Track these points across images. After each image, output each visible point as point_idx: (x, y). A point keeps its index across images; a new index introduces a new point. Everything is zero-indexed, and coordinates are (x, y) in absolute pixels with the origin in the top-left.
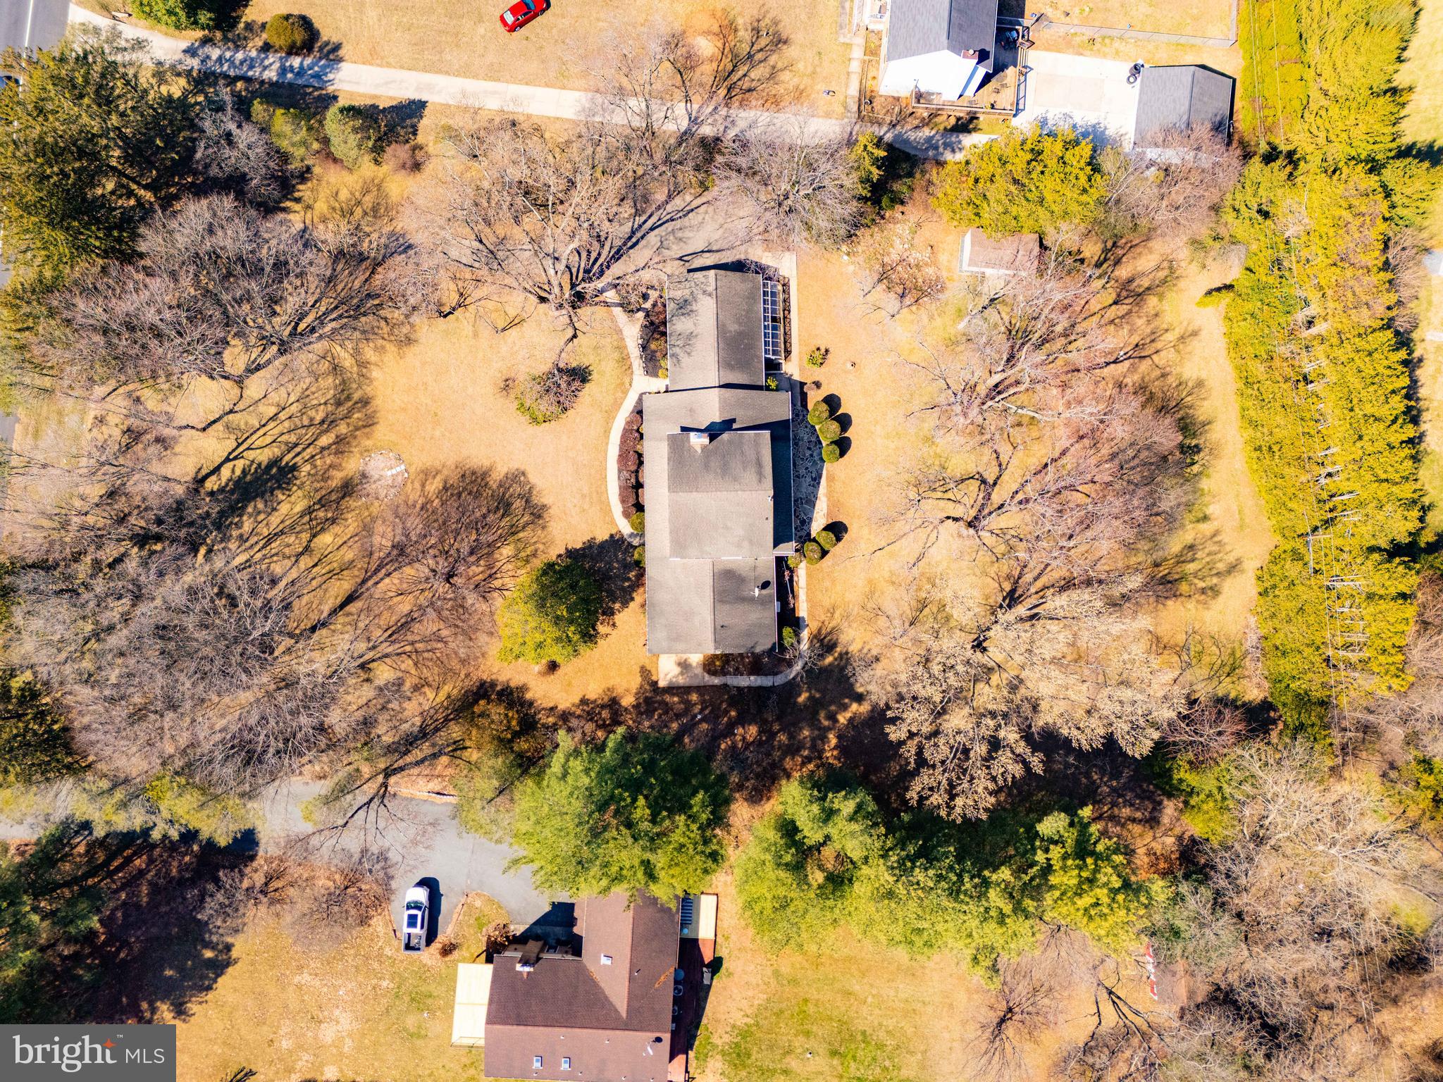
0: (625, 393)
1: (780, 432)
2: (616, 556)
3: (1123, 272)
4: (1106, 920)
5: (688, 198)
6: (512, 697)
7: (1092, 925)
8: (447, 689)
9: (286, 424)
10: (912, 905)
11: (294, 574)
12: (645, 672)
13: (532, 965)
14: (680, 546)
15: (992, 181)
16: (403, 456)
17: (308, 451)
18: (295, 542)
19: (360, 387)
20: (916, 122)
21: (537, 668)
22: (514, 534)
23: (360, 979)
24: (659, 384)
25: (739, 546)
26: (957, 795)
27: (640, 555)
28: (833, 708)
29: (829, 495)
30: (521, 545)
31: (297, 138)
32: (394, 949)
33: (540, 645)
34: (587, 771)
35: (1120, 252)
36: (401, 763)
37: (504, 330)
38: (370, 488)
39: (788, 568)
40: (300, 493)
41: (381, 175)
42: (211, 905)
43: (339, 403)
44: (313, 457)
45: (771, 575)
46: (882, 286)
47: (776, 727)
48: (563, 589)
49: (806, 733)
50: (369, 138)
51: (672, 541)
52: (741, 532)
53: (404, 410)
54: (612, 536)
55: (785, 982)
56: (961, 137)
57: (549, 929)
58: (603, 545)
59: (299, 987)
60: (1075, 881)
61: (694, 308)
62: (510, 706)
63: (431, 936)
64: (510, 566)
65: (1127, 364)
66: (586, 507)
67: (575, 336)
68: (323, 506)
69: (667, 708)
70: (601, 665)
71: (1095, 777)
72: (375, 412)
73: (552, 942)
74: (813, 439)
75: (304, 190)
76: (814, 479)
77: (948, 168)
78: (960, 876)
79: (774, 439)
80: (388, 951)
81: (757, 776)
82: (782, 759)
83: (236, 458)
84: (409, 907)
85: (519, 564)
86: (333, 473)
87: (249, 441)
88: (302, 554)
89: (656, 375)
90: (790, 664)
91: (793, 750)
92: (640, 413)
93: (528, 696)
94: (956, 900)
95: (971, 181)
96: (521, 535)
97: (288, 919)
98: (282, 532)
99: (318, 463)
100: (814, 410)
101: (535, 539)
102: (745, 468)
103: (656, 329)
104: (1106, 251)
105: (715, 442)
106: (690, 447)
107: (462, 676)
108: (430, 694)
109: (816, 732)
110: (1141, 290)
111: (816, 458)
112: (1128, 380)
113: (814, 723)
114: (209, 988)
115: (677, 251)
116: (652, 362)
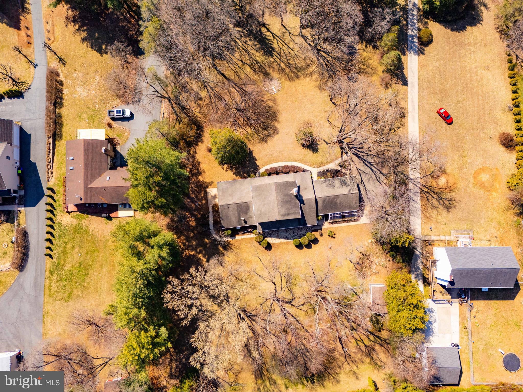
0: (311, 166)
1: (301, 221)
2: (252, 168)
3: (377, 347)
4: (128, 353)
5: (385, 181)
6: (198, 138)
7: (126, 348)
8: (200, 115)
9: (287, 52)
10: (130, 280)
11: (235, 60)
12: (211, 183)
13: (105, 153)
14: (256, 189)
15: (405, 291)
16: (280, 92)
17: (278, 60)
18: (246, 59)
19: (303, 74)
20: (424, 263)
21: (209, 145)
22: (256, 132)
23: (98, 97)
24: (315, 177)
25: (258, 210)
26: (172, 295)
27: (252, 177)
28: (204, 252)
29: (281, 243)
30: (252, 135)
31: (387, 42)
32: (109, 107)
33: (216, 143)
34: (171, 161)
35: (385, 346)
36: (172, 102)
37: (328, 121)
38: (267, 82)
39: (253, 230)
40: (263, 59)
41: (379, 73)
42: (120, 45)
43: (296, 68)
44: (277, 62)
45: (249, 224)
46: (361, 256)
47: (195, 232)
48: (236, 149)
49: (194, 243)
50: (391, 67)
51: (257, 186)
52: (263, 210)
53: (296, 90)
54: (258, 166)
55: (105, 244)
56: (421, 280)
57: (119, 159)
58: (255, 163)
59: (95, 77)
60: (143, 341)
61: (344, 186)
62: (195, 137)
63: (114, 119)
64: (244, 132)
65: (342, 352)
66: (268, 156)
67: (327, 144)
68: (260, 67)
69: (199, 192)
70: (212, 168)
71: (186, 352)
72: (294, 81)
73: (114, 161)
74: (301, 235)
75: (370, 48)
76: (286, 237)
77: (408, 275)
78: (142, 298)
79: (299, 219)
80: (108, 105)
81: (177, 227)
82: (184, 235)
83: (273, 36)
84: (123, 110)
85: (245, 135)
86: (272, 69)
87: (280, 40)
88: (242, 62)
89: (318, 176)
90: (218, 233)
91: (188, 239)
92: (304, 171)
93: (200, 144)
94: (133, 296)
95: (404, 283)
96: (256, 135)
97: (117, 71)
98: (249, 55)
99: (275, 64)
100: (312, 234)
101: (255, 140)
102: (286, 209)
103: (335, 174)
104: (385, 340)
105: (295, 198)
106: (292, 189)
107: (205, 120)
108: (197, 110)
109: (194, 247)
110: (372, 355)
111: (294, 237)
112: (336, 353)
113: (198, 245)
114: (92, 48)
115: (364, 179)
116: (322, 174)
